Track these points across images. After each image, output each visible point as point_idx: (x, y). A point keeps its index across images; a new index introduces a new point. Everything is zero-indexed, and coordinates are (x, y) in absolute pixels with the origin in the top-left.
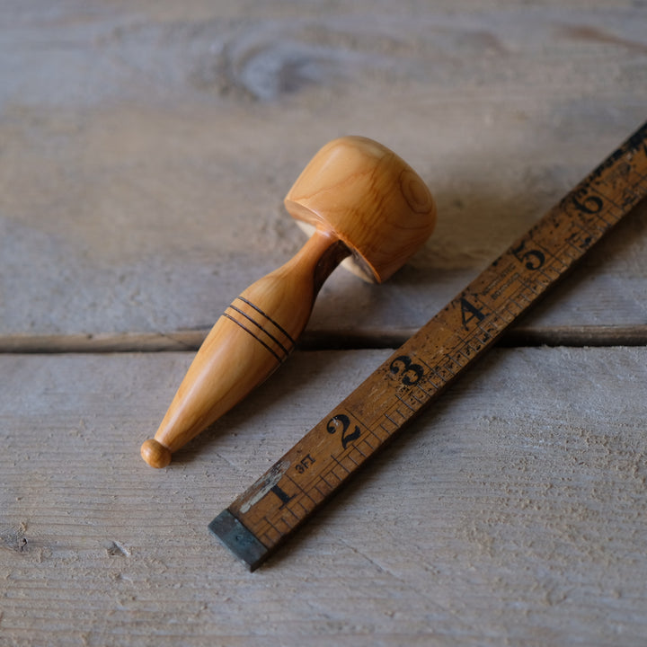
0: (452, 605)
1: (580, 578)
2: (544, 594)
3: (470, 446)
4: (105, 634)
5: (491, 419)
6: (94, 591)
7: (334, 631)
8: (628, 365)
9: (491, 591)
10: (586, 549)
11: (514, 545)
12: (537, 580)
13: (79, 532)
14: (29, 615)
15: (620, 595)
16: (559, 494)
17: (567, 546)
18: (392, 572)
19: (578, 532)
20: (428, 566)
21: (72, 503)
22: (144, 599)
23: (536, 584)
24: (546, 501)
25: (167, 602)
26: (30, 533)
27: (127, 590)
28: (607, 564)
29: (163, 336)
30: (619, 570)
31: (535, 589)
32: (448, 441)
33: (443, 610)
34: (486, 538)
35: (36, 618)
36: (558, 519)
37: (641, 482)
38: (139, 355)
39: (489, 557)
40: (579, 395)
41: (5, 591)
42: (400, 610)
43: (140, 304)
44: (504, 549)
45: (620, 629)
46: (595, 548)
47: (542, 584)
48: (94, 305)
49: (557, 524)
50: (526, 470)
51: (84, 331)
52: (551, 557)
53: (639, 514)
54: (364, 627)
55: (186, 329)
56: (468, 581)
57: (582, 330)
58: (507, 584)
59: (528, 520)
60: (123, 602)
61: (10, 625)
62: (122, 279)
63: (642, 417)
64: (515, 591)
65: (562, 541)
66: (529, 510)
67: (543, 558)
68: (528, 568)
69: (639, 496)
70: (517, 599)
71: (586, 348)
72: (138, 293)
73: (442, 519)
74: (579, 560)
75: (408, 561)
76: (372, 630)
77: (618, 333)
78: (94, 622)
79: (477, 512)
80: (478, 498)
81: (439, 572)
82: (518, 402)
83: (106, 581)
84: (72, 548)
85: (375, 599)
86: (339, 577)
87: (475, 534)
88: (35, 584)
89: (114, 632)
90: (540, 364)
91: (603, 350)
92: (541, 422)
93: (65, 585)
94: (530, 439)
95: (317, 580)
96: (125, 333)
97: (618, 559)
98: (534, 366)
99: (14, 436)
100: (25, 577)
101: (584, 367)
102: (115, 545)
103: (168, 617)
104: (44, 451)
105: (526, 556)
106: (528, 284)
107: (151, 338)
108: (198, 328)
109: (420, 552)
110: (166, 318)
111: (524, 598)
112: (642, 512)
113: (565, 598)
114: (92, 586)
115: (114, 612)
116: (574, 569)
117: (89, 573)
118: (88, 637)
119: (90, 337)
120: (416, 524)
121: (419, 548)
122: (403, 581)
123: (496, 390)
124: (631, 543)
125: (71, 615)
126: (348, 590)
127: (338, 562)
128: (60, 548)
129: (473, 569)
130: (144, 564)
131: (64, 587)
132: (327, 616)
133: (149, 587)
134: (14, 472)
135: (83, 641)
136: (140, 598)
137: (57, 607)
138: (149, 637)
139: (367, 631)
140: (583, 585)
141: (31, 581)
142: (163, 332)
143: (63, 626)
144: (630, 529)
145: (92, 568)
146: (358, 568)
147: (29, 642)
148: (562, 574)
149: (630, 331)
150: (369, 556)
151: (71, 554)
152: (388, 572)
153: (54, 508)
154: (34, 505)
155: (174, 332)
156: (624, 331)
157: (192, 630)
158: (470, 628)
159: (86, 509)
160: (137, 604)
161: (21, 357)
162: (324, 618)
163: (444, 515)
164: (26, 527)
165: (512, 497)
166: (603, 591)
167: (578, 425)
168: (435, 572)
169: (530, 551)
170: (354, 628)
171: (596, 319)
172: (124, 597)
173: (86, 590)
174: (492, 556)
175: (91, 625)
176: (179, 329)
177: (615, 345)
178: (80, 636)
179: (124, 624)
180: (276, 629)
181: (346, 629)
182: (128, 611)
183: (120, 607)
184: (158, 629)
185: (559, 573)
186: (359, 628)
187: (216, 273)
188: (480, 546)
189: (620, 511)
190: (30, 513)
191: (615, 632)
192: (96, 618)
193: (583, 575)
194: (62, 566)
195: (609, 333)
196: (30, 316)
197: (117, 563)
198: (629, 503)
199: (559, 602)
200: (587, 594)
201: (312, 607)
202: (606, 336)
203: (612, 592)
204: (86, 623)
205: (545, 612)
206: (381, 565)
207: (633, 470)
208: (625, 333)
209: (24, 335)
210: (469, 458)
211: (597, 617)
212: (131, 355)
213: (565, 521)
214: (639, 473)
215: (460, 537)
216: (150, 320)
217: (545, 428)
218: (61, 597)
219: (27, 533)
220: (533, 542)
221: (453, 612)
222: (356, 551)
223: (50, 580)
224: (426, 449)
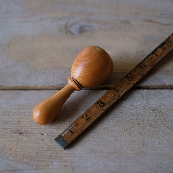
0: (121, 146)
1: (150, 140)
2: (142, 144)
3: (124, 111)
4: (40, 152)
5: (129, 105)
6: (37, 143)
7: (94, 152)
8: (161, 94)
9: (130, 143)
10: (151, 134)
11: (135, 133)
12: (140, 141)
13: (34, 130)
14: (22, 148)
15: (159, 144)
16: (145, 122)
17: (147, 133)
18: (107, 139)
19: (150, 130)
20: (115, 138)
21: (32, 123)
22: (49, 145)
23: (140, 142)
24: (142, 123)
25: (55, 145)
26: (22, 130)
27: (45, 143)
28: (156, 137)
29: (53, 86)
30: (159, 139)
31: (140, 143)
32: (119, 110)
33: (119, 147)
34: (129, 131)
35: (24, 149)
36: (145, 127)
37: (164, 119)
38: (47, 91)
39: (129, 135)
40: (149, 100)
41: (16, 143)
42: (109, 147)
43: (47, 79)
44: (133, 134)
45: (159, 151)
46: (154, 134)
47: (141, 141)
48: (37, 79)
49: (145, 128)
50: (138, 116)
51: (34, 85)
52: (143, 136)
53: (163, 126)
54: (101, 151)
55: (58, 85)
56: (125, 141)
57: (150, 86)
58: (133, 142)
59: (138, 128)
60: (44, 145)
61: (18, 151)
62: (43, 74)
63: (164, 105)
64: (135, 143)
65: (146, 132)
66: (138, 125)
67: (141, 136)
68: (138, 138)
69: (163, 122)
70: (136, 145)
71: (151, 90)
72: (47, 77)
73: (118, 127)
74: (150, 136)
75: (111, 136)
76: (102, 152)
77: (158, 87)
78: (38, 150)
79: (126, 126)
80: (126, 123)
81: (118, 139)
82: (135, 102)
83: (40, 141)
84: (32, 133)
85: (103, 145)
86: (95, 140)
87: (126, 131)
88: (24, 142)
89: (42, 152)
90: (140, 93)
91: (155, 90)
92: (141, 106)
93: (31, 142)
94: (138, 110)
95: (89, 141)
96: (44, 86)
97: (159, 136)
98: (139, 94)
99: (18, 109)
100: (21, 140)
101: (150, 94)
102: (42, 133)
103: (55, 149)
104: (25, 112)
105: (138, 135)
106: (129, 84)
107: (50, 87)
108: (61, 85)
109: (113, 135)
110: (54, 82)
111: (137, 145)
112: (164, 126)
113: (147, 145)
114: (37, 142)
115: (42, 148)
116: (149, 138)
117: (36, 139)
118: (36, 153)
119: (36, 86)
120: (112, 128)
121: (113, 133)
122: (109, 141)
123: (130, 99)
124: (162, 133)
125: (32, 148)
126: (97, 143)
127: (94, 137)
128: (29, 133)
129: (126, 138)
130: (49, 137)
131: (30, 142)
132: (92, 149)
133: (50, 142)
134: (18, 116)
135: (35, 154)
136: (48, 144)
137: (29, 147)
138: (51, 153)
139: (101, 152)
140: (151, 142)
141: (23, 141)
142: (53, 85)
143: (31, 151)
144: (162, 130)
145: (37, 138)
146: (99, 138)
147: (22, 154)
148: (146, 139)
149: (161, 86)
150: (101, 135)
151: (32, 135)
152: (106, 139)
153: (28, 125)
154: (23, 124)
155: (56, 85)
156: (159, 86)
157: (61, 152)
158: (125, 151)
159: (35, 125)
160: (48, 146)
161: (20, 91)
162: (91, 149)
163: (119, 126)
164: (21, 129)
165: (134, 122)
166: (155, 143)
167: (149, 107)
168: (117, 139)
169: (139, 134)
170: (98, 151)
171: (153, 83)
172: (45, 144)
173: (36, 143)
174: (130, 135)
175: (37, 151)
176: (57, 85)
177: (157, 89)
178: (35, 153)
179: (45, 150)
180: (80, 151)
181: (96, 151)
182: (46, 148)
183: (44, 147)
184: (53, 151)
185: (145, 139)
186: (99, 151)
187: (65, 73)
188: (127, 133)
189: (159, 126)
190: (22, 126)
191: (158, 152)
192: (38, 149)
193: (151, 140)
194: (30, 138)
195: (156, 87)
196: (22, 82)
197: (43, 137)
198: (161, 124)
199: (145, 145)
200: (151, 144)
201: (88, 147)
202: (155, 87)
203: (157, 143)
204: (36, 150)
205: (142, 148)
206: (104, 137)
207: (162, 117)
208: (160, 87)
209: (20, 86)
210: (124, 114)
211: (154, 149)
212: (45, 91)
213: (146, 128)
214: (163, 117)
215: (123, 131)
216: (50, 83)
217: (142, 107)
218: (30, 144)
219: (21, 130)
220: (139, 132)
221: (121, 148)
222: (98, 134)
223: (27, 141)
224: (114, 112)
